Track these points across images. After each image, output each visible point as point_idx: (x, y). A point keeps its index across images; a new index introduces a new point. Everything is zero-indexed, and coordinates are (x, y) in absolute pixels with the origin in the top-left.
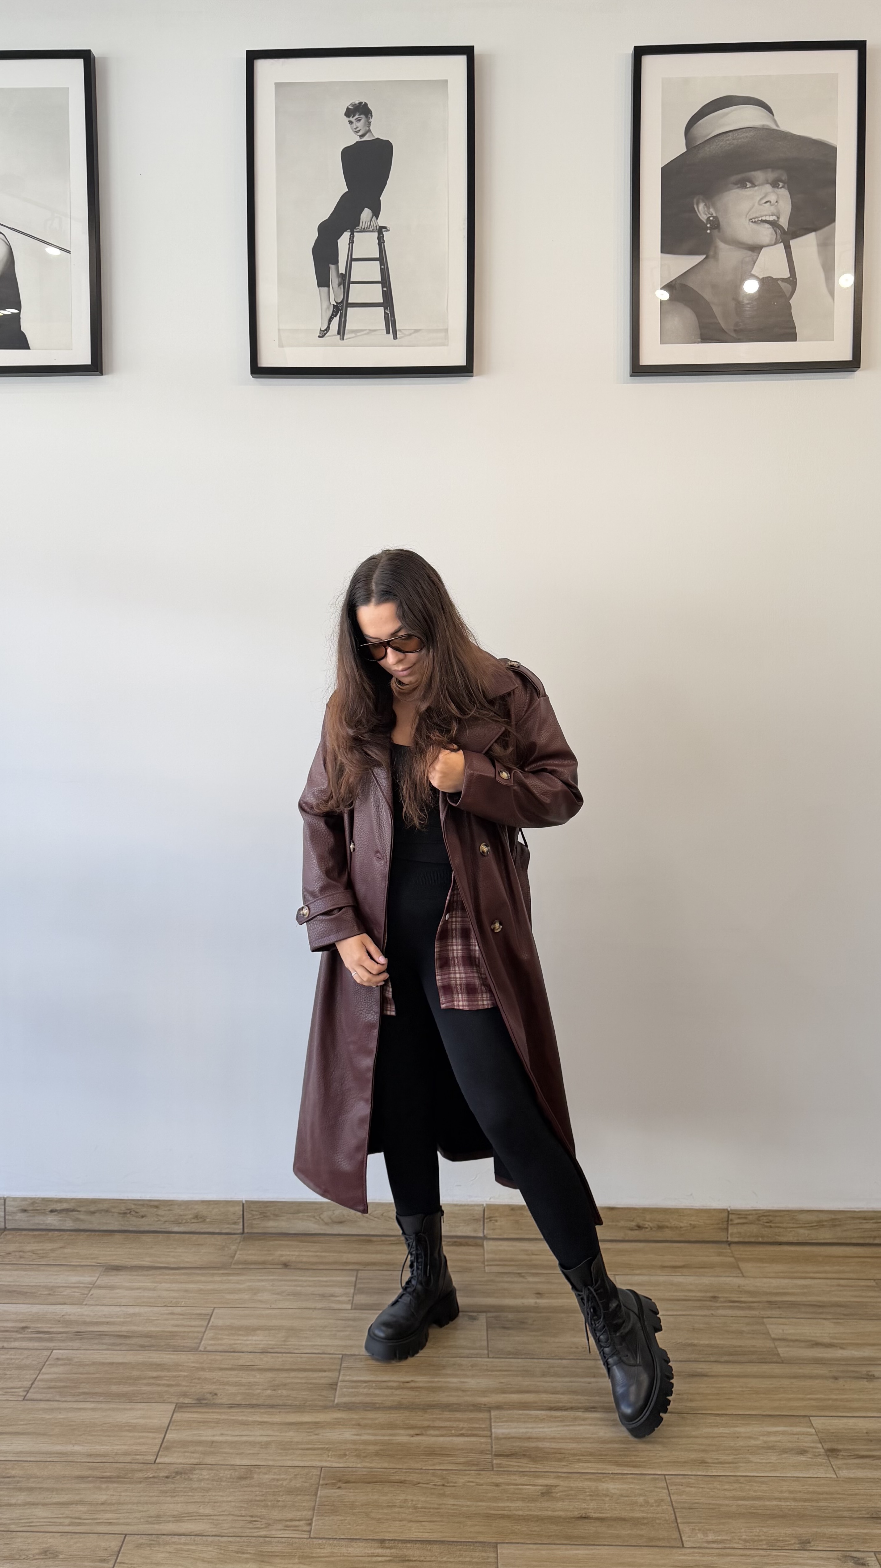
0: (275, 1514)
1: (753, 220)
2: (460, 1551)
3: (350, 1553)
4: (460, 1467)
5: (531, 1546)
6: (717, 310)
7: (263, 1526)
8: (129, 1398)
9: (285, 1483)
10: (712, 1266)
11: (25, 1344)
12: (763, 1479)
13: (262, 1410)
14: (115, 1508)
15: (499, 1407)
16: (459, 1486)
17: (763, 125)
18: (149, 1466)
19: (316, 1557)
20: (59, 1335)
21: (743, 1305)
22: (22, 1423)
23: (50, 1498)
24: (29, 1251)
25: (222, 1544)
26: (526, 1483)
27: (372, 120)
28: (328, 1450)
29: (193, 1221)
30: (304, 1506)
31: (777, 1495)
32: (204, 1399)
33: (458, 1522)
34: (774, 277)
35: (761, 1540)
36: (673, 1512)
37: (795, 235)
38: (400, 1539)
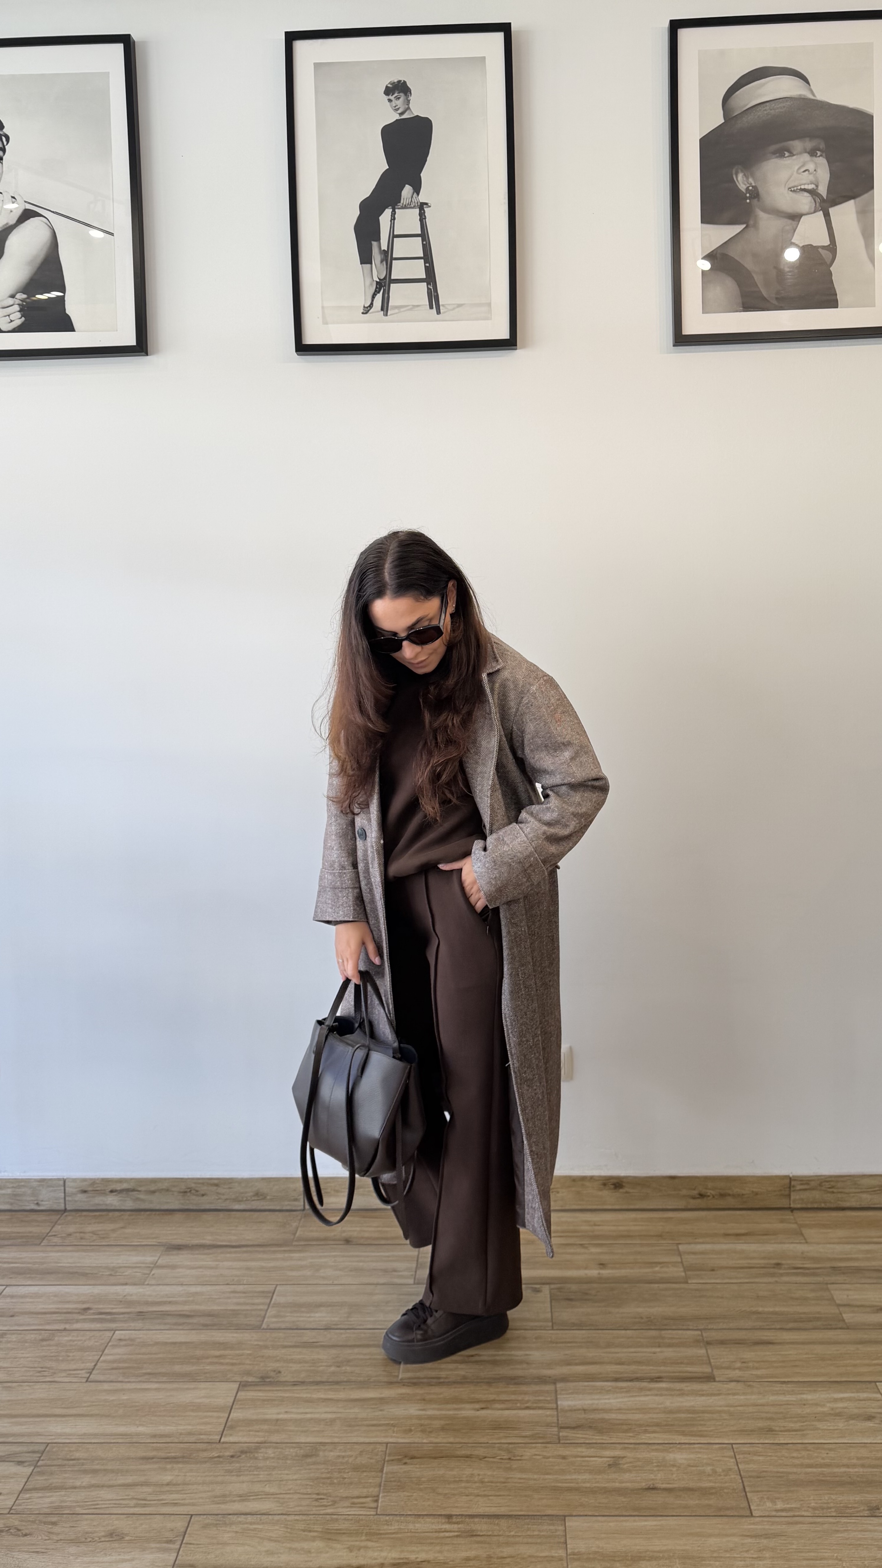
0: (342, 1492)
1: (792, 189)
2: (528, 1524)
3: (417, 1529)
4: (527, 1440)
5: (599, 1518)
6: (758, 279)
7: (329, 1504)
8: (192, 1378)
9: (351, 1460)
10: (775, 1233)
11: (87, 1326)
12: (830, 1446)
13: (327, 1387)
14: (180, 1489)
15: (564, 1379)
16: (525, 1460)
17: (800, 95)
18: (214, 1445)
19: (383, 1534)
20: (122, 1316)
21: (807, 1271)
22: (86, 1404)
23: (116, 1480)
24: (89, 1232)
25: (289, 1523)
26: (593, 1455)
27: (412, 98)
28: (394, 1426)
29: (253, 1198)
30: (371, 1483)
31: (845, 1461)
32: (268, 1377)
33: (526, 1496)
34: (814, 245)
35: (830, 1508)
36: (741, 1481)
37: (835, 203)
38: (467, 1514)
